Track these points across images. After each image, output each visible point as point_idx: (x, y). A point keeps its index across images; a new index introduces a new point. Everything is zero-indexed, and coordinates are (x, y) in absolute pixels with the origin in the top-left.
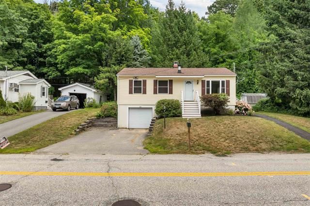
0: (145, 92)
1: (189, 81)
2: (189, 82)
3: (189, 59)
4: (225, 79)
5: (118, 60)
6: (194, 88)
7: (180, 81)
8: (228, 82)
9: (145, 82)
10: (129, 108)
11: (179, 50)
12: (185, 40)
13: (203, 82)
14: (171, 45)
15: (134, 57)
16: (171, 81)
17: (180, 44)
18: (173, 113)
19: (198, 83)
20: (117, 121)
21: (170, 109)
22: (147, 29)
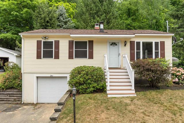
0: (57, 57)
1: (114, 42)
2: (114, 44)
3: (108, 26)
4: (159, 40)
5: (43, 26)
6: (120, 52)
7: (102, 41)
8: (163, 43)
9: (57, 43)
10: (38, 77)
11: (100, 18)
12: (105, 9)
13: (132, 43)
14: (93, 14)
15: (59, 24)
16: (91, 42)
17: (100, 13)
18: (94, 87)
19: (125, 45)
20: (21, 94)
21: (89, 81)
22: (73, 4)
